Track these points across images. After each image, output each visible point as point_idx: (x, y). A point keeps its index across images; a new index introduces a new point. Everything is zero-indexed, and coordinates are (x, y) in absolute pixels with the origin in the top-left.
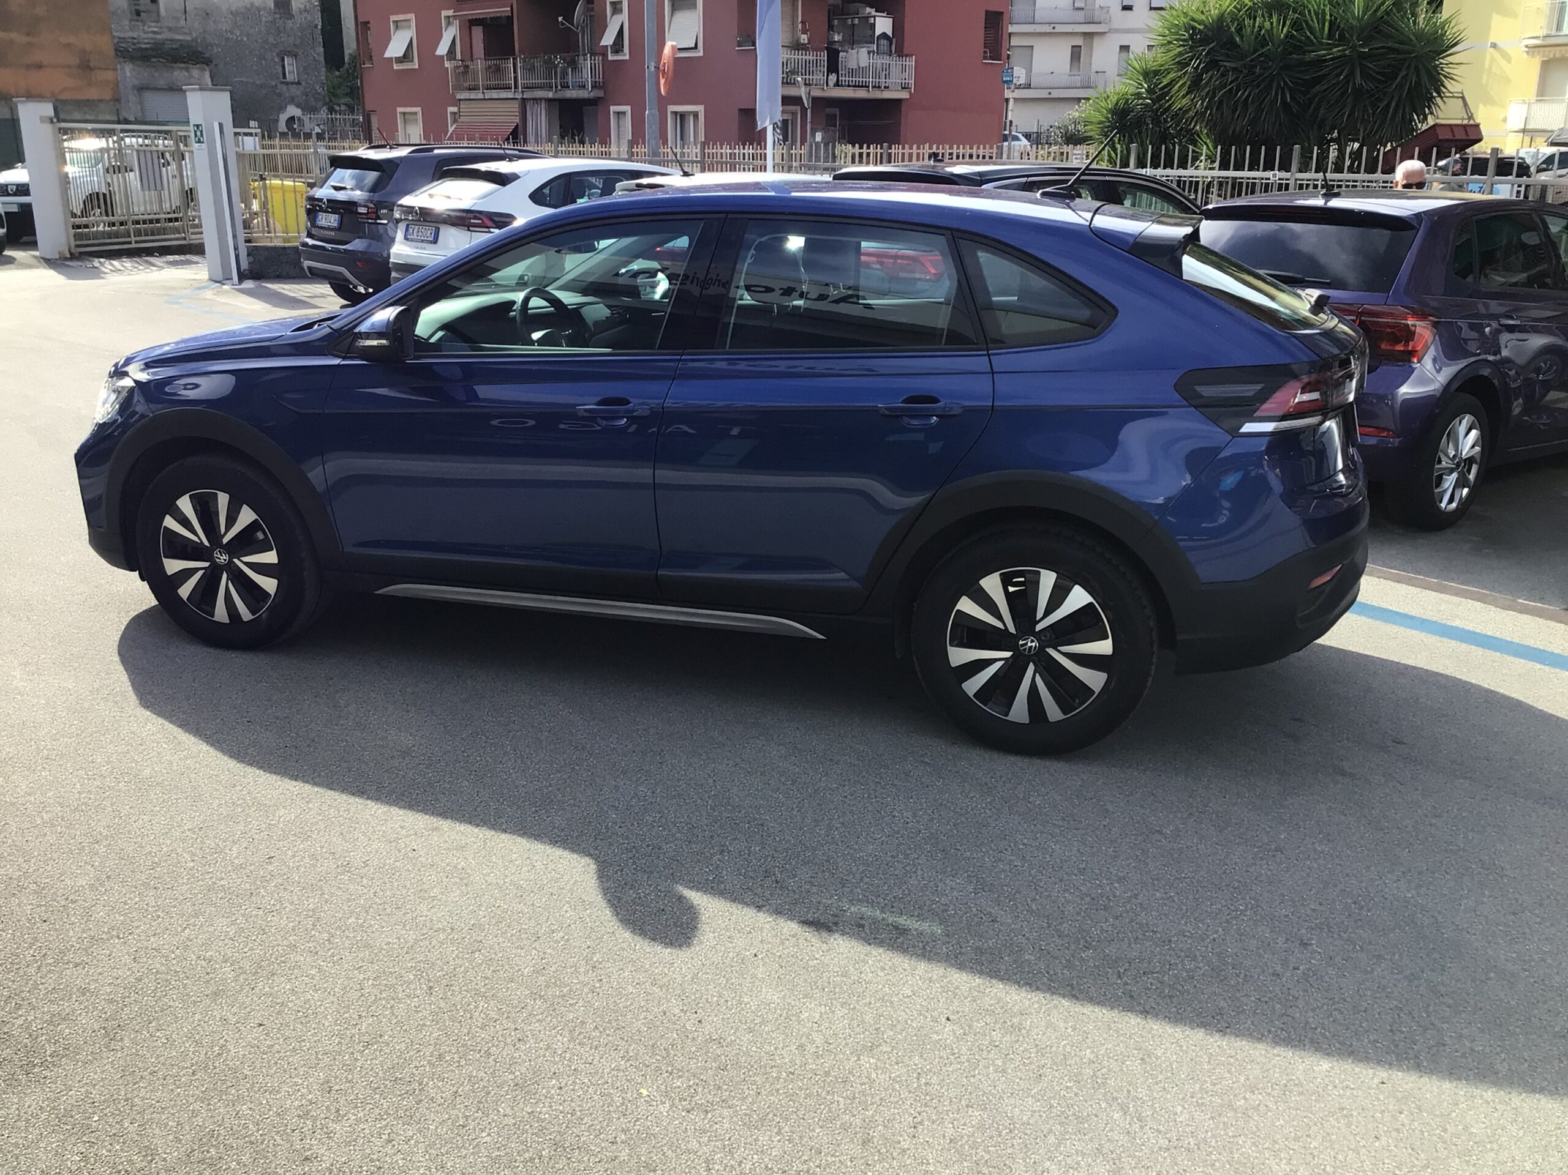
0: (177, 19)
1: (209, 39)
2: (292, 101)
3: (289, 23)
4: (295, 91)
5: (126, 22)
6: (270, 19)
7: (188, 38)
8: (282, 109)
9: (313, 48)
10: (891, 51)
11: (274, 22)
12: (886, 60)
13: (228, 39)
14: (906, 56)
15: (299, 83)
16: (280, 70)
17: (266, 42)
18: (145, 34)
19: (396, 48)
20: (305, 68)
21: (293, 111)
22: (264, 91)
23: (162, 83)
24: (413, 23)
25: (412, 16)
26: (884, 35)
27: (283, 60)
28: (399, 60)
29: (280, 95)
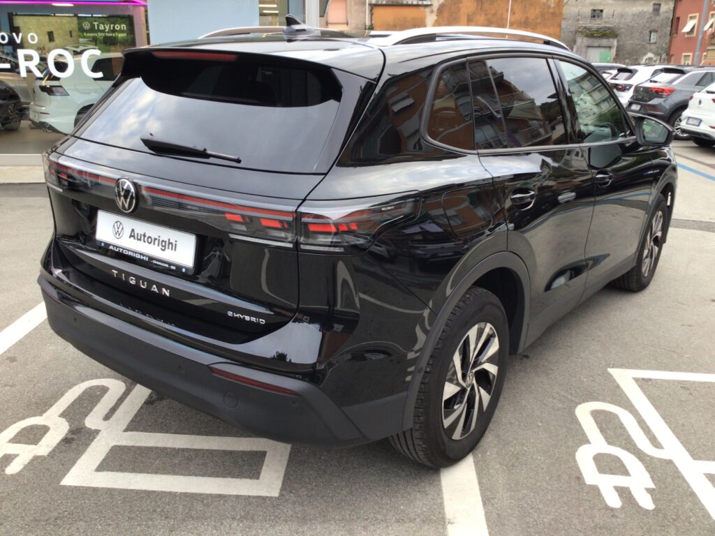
0: (609, 18)
1: (621, 26)
2: (651, 51)
3: (658, 18)
4: (653, 47)
5: (588, 20)
6: (649, 16)
7: (612, 26)
8: (645, 54)
9: (666, 28)
11: (650, 18)
13: (628, 26)
15: (655, 43)
16: (648, 38)
17: (644, 26)
18: (596, 24)
19: (687, 29)
20: (660, 37)
21: (650, 55)
22: (639, 47)
23: (596, 44)
24: (697, 18)
25: (697, 14)
27: (650, 33)
28: (688, 33)
29: (645, 48)
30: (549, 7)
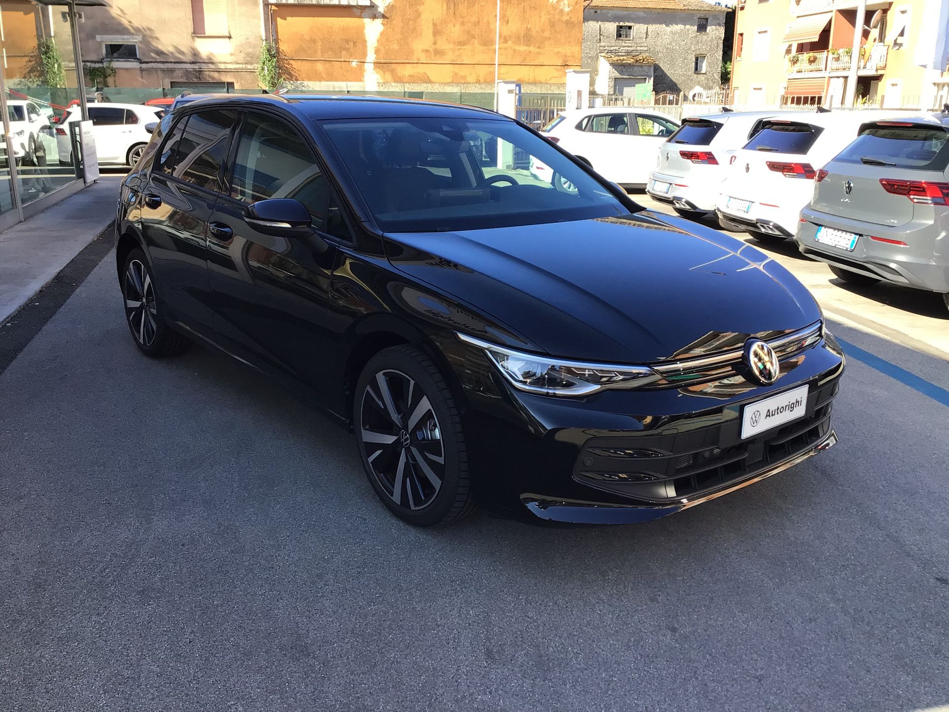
0: (641, 38)
1: (657, 49)
2: (699, 84)
3: (705, 37)
4: (702, 77)
5: (614, 41)
6: (694, 35)
7: (646, 49)
8: (691, 88)
9: (716, 52)
13: (667, 48)
15: (705, 74)
16: (694, 65)
17: (689, 49)
18: (623, 47)
20: (710, 64)
22: (683, 78)
23: (626, 75)
27: (697, 60)
29: (692, 80)
30: (562, 11)
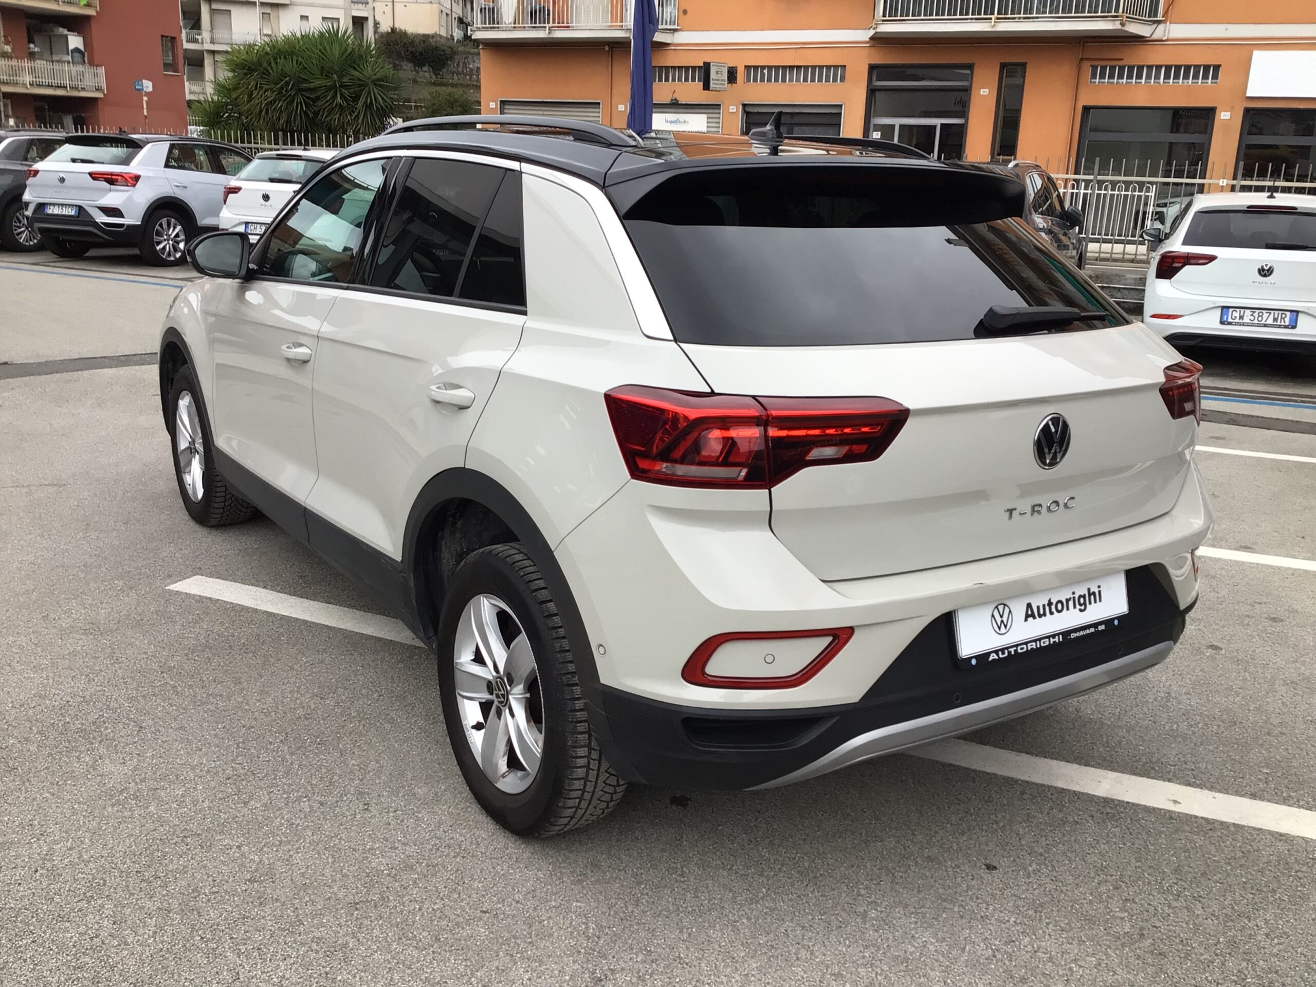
10: (84, 62)
12: (80, 68)
14: (97, 66)
26: (77, 50)
